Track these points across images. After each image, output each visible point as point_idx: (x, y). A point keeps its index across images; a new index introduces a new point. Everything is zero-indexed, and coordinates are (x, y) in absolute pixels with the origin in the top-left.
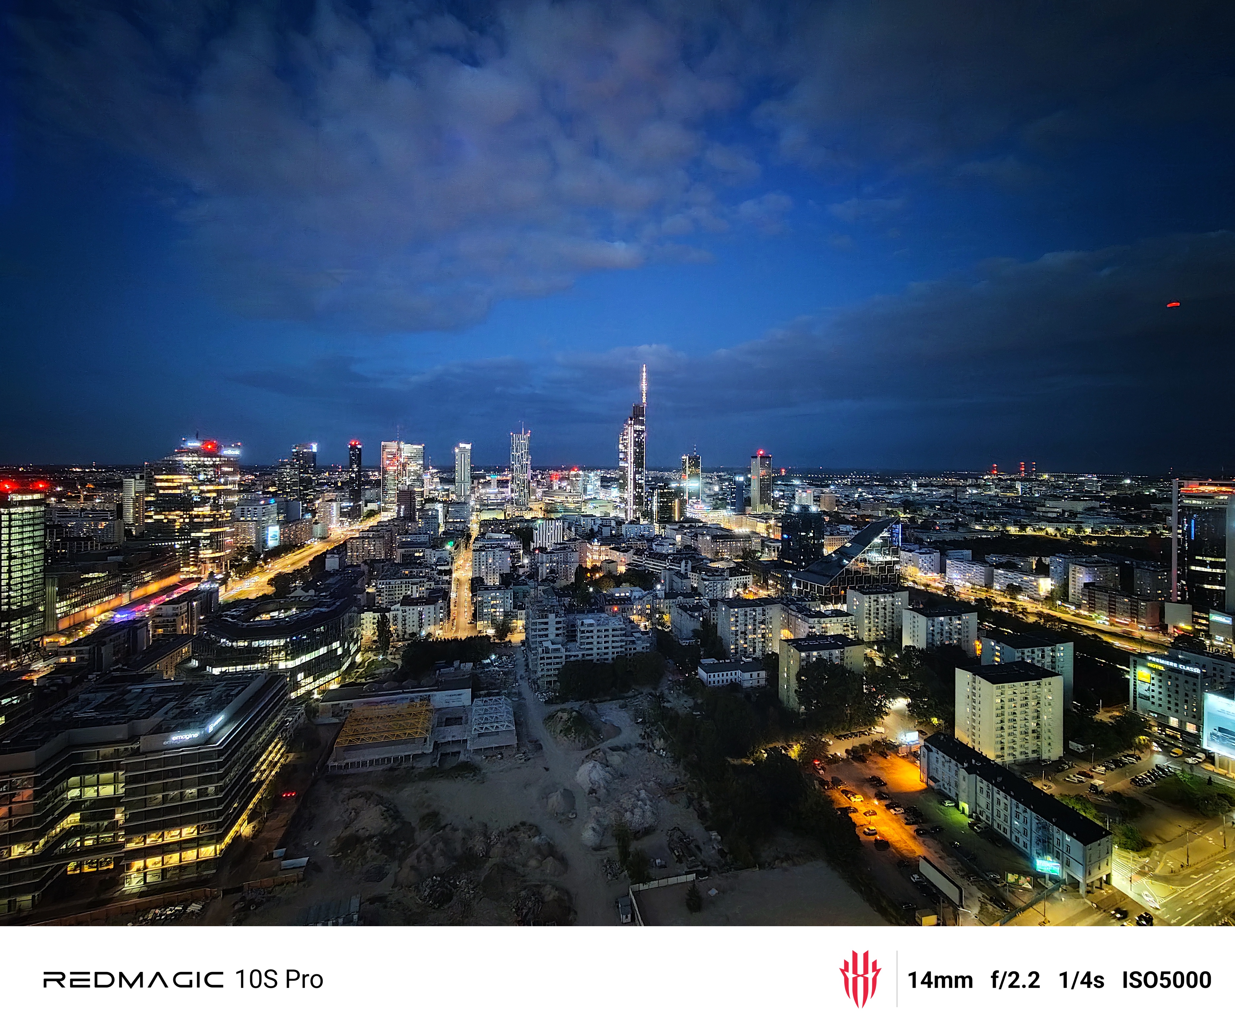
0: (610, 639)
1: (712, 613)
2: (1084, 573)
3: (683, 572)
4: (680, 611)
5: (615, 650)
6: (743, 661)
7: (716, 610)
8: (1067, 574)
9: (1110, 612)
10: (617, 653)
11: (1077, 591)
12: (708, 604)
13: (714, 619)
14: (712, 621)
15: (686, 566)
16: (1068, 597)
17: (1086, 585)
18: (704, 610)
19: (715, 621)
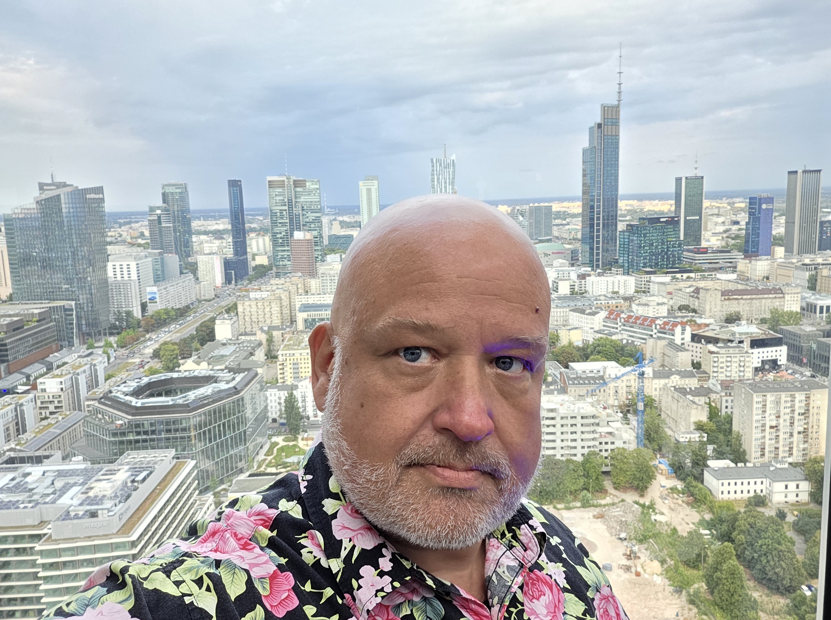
0: (579, 429)
1: (724, 399)
3: (678, 342)
4: (676, 394)
5: (586, 444)
6: (773, 466)
7: (730, 395)
10: (589, 447)
12: (719, 387)
13: (727, 407)
14: (724, 410)
15: (683, 334)
18: (713, 396)
19: (729, 411)
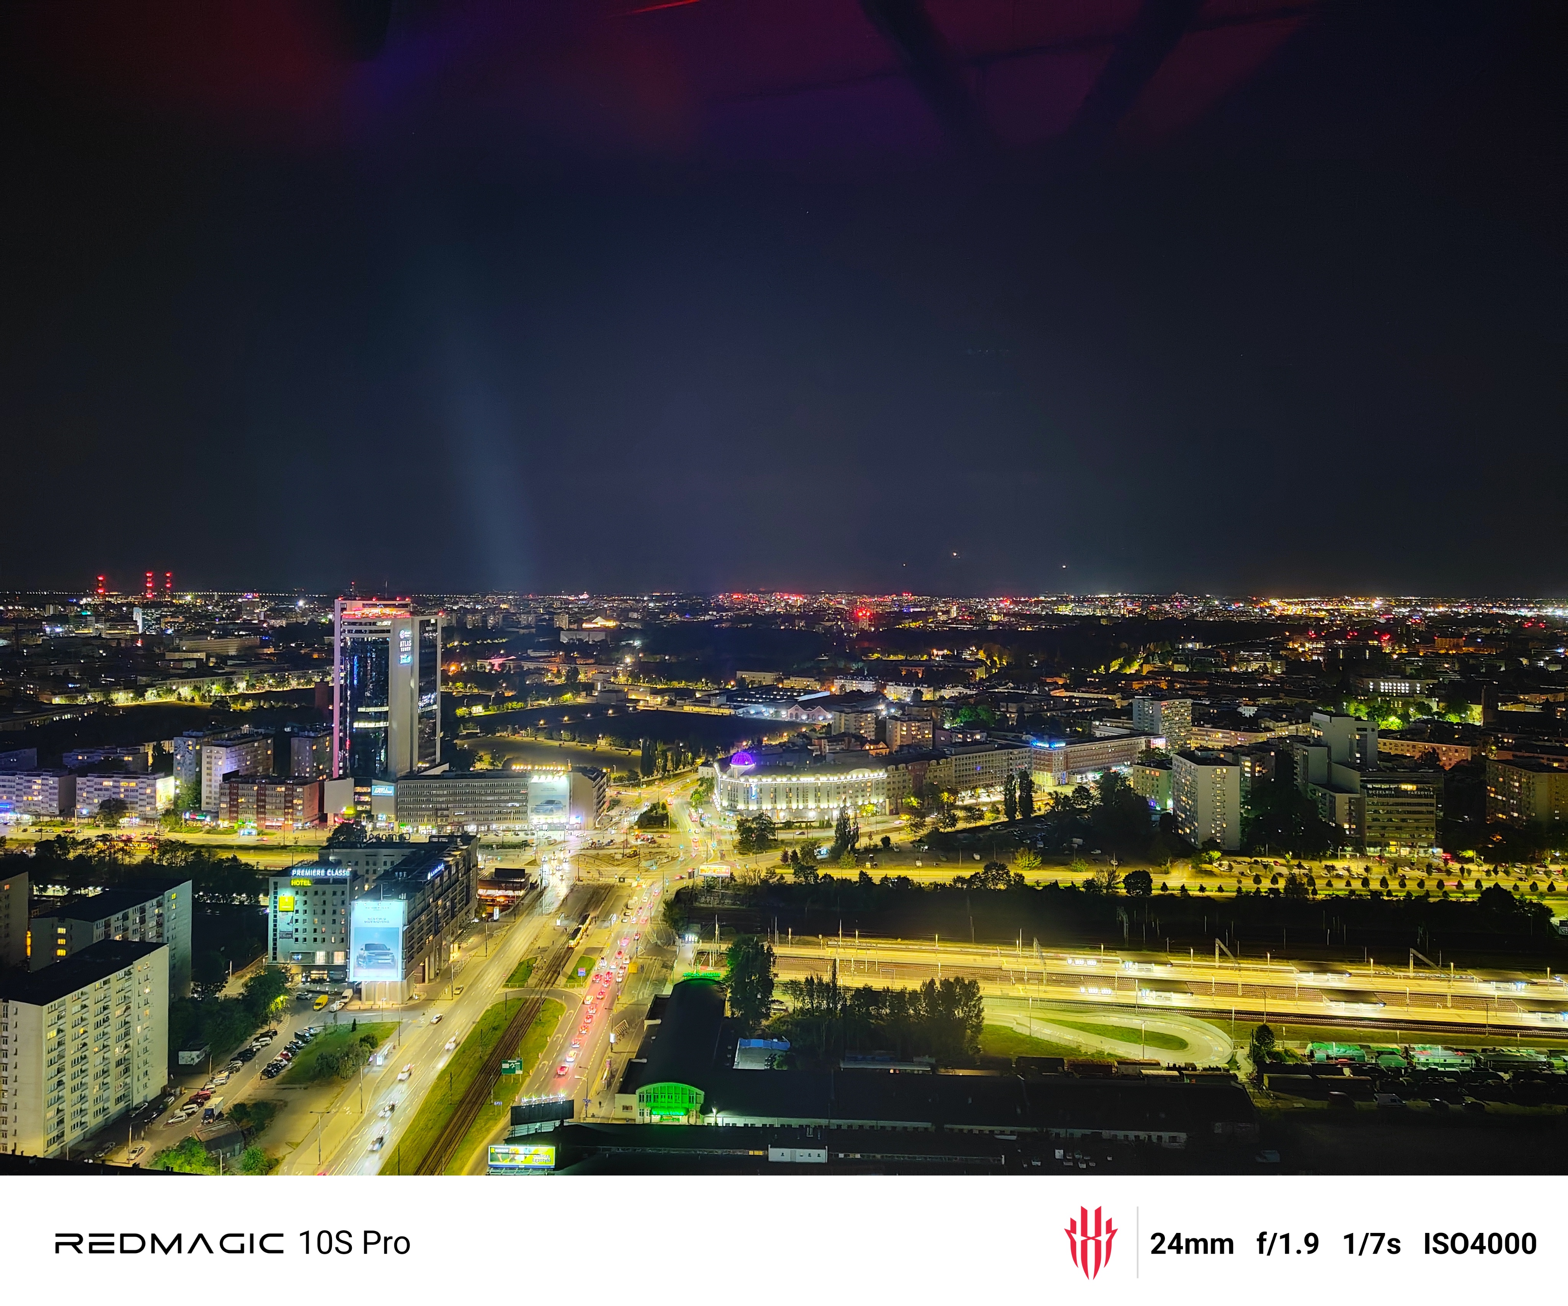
2: (224, 758)
8: (199, 764)
9: (258, 813)
11: (213, 790)
16: (200, 802)
17: (226, 777)
